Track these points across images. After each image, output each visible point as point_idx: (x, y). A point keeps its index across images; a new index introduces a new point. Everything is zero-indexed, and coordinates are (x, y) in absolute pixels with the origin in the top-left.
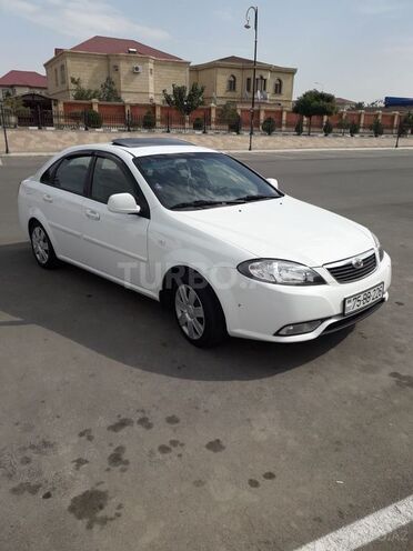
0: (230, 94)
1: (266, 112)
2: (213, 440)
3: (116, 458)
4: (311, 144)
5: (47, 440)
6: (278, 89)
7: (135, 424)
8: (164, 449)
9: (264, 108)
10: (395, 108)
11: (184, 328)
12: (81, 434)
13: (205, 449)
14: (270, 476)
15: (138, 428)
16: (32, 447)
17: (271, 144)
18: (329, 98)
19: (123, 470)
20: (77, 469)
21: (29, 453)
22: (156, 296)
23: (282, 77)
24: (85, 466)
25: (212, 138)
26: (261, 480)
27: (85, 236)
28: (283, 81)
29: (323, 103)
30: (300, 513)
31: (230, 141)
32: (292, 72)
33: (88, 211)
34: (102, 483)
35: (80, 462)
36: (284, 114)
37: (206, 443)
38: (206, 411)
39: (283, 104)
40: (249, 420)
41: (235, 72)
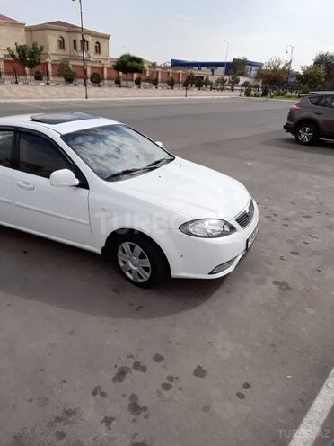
0: (61, 52)
1: (92, 67)
2: (195, 367)
3: (135, 407)
4: (130, 94)
5: (67, 409)
6: (98, 49)
7: (132, 370)
8: (166, 387)
9: (89, 64)
10: (179, 67)
11: (128, 274)
12: (94, 393)
13: (194, 377)
14: (247, 386)
15: (136, 373)
16: (59, 419)
17: (101, 94)
18: (139, 61)
19: (146, 417)
20: (109, 428)
21: (60, 427)
22: (99, 251)
23: (100, 41)
24: (114, 423)
25: (55, 88)
26: (243, 391)
27: (17, 203)
28: (101, 44)
29: (135, 64)
30: (280, 410)
31: (70, 91)
32: (107, 37)
33: (20, 183)
34: (137, 434)
35: (108, 421)
36: (105, 70)
37: (192, 372)
38: (178, 344)
39: (103, 62)
40: (210, 343)
41: (63, 34)
